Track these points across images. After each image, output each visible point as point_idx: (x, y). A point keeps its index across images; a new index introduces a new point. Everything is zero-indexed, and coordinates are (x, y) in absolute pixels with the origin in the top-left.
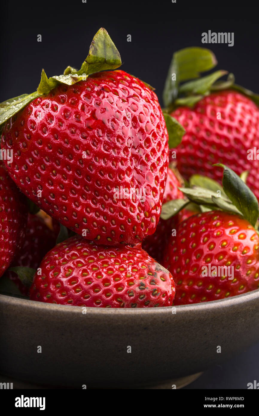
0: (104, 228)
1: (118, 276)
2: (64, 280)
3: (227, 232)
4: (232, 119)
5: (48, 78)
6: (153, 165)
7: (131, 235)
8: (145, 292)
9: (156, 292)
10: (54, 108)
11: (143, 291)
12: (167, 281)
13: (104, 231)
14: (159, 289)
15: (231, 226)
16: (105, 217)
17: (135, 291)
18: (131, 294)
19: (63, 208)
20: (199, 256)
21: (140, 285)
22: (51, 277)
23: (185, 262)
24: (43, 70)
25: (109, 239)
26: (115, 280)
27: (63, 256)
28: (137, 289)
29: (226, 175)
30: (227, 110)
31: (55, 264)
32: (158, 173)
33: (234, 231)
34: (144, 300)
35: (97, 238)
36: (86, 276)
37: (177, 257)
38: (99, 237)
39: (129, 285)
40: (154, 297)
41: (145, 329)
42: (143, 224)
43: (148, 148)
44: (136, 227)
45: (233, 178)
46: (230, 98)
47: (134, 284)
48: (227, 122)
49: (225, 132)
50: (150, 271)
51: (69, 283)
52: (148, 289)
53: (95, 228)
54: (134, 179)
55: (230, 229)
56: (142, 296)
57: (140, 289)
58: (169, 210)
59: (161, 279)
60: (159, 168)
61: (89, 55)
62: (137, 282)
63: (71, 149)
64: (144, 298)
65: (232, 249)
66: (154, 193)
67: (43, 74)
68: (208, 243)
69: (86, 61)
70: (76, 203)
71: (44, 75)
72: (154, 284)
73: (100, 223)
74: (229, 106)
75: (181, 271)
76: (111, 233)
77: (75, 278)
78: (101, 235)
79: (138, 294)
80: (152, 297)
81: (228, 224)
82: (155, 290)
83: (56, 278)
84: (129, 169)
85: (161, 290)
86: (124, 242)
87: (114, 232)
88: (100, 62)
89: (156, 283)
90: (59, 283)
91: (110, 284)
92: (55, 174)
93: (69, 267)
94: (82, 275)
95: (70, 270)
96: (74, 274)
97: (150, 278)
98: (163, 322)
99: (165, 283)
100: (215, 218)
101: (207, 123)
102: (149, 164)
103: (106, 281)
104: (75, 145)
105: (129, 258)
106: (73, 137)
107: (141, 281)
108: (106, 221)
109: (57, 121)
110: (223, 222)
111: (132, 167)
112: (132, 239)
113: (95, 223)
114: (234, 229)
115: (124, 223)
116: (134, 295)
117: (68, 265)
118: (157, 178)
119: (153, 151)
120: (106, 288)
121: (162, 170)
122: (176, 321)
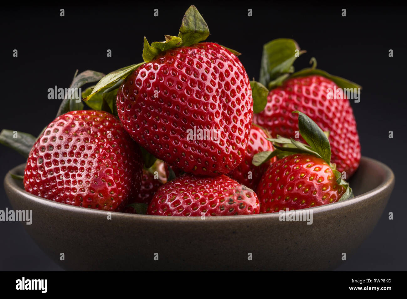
0: (199, 160)
1: (212, 196)
2: (170, 204)
3: (305, 166)
4: (316, 94)
5: (150, 45)
6: (238, 110)
7: (222, 164)
8: (233, 206)
9: (243, 205)
10: (155, 68)
11: (232, 205)
12: (251, 197)
13: (200, 162)
14: (245, 203)
15: (308, 162)
16: (199, 151)
17: (225, 206)
18: (222, 208)
19: (165, 146)
20: (282, 187)
21: (230, 200)
22: (159, 203)
23: (272, 192)
24: (145, 37)
25: (204, 169)
26: (209, 199)
27: (169, 187)
28: (227, 204)
29: (300, 119)
30: (312, 88)
31: (163, 194)
32: (242, 117)
33: (310, 165)
34: (233, 212)
35: (194, 168)
36: (186, 198)
37: (265, 190)
38: (196, 167)
39: (221, 202)
40: (241, 210)
41: (234, 233)
42: (231, 155)
43: (233, 97)
44: (225, 158)
45: (307, 122)
46: (314, 80)
47: (225, 200)
48: (312, 96)
49: (310, 105)
50: (237, 191)
51: (173, 206)
52: (236, 203)
53: (192, 161)
54: (222, 121)
55: (307, 164)
56: (231, 209)
57: (229, 204)
58: (260, 159)
59: (247, 196)
60: (243, 113)
61: (182, 26)
62: (226, 199)
63: (169, 97)
64: (233, 211)
65: (309, 178)
66: (240, 132)
67: (145, 40)
68: (289, 176)
69: (180, 32)
70: (176, 141)
71: (146, 42)
72: (241, 200)
73: (196, 156)
74: (313, 85)
75: (269, 200)
76: (206, 163)
77: (178, 202)
78: (198, 166)
79: (228, 208)
80: (239, 209)
81: (306, 160)
82: (242, 204)
83: (163, 203)
84: (217, 112)
85: (246, 203)
86: (217, 171)
87: (208, 162)
88: (191, 31)
89: (242, 199)
90: (166, 207)
91: (206, 203)
92: (158, 119)
93: (173, 194)
94: (183, 198)
95: (174, 196)
96: (177, 198)
97: (237, 195)
98: (248, 227)
99: (250, 199)
100: (296, 157)
101: (294, 98)
102: (235, 109)
103: (203, 201)
104: (173, 94)
105: (221, 184)
106: (171, 89)
107: (230, 197)
108: (200, 154)
109: (158, 76)
110: (302, 159)
111: (220, 111)
112: (222, 168)
113: (192, 156)
114: (310, 164)
115: (214, 154)
116: (225, 209)
117: (172, 192)
118: (242, 121)
119: (238, 99)
120: (202, 206)
121: (245, 115)
122: (259, 226)
